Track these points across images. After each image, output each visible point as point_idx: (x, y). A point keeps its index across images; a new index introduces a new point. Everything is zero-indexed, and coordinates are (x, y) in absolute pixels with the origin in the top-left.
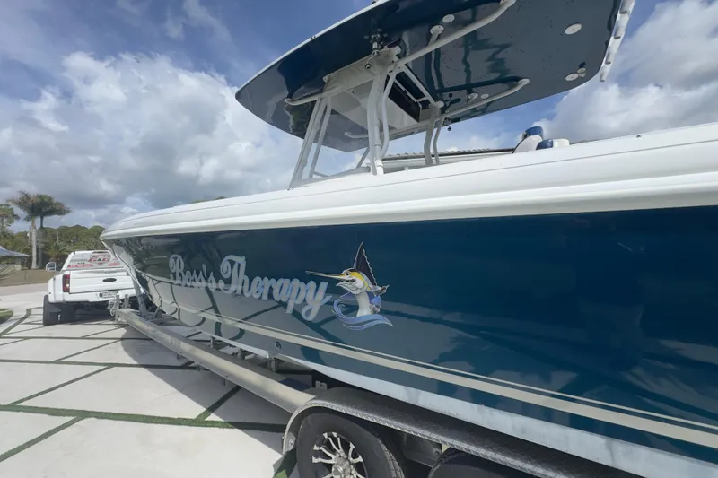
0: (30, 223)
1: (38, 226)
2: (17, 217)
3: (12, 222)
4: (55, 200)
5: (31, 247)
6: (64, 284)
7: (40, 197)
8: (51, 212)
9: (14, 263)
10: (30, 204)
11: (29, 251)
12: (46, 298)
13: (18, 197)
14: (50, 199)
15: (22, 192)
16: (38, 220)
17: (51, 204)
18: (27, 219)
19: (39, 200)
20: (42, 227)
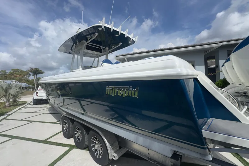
0: (34, 76)
1: (36, 78)
2: (31, 75)
3: (29, 76)
4: (40, 69)
5: (34, 84)
6: (37, 94)
7: (36, 69)
8: (39, 73)
9: (30, 89)
10: (33, 71)
11: (34, 85)
12: (33, 98)
13: (29, 69)
14: (38, 69)
15: (30, 68)
16: (36, 76)
17: (39, 70)
18: (33, 75)
19: (35, 70)
20: (37, 78)
